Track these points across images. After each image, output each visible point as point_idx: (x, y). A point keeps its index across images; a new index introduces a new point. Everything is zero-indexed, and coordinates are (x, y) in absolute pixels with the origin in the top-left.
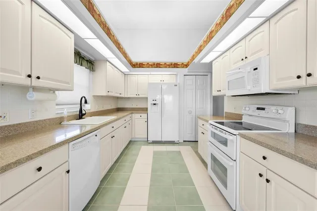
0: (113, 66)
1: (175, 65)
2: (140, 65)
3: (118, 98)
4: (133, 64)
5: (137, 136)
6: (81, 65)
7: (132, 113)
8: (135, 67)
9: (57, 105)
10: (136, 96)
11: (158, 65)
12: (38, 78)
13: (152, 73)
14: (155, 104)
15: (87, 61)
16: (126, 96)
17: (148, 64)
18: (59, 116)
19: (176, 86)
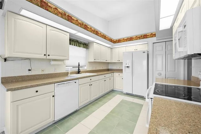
0: (99, 45)
1: (145, 36)
2: (119, 41)
3: (108, 63)
4: (114, 41)
5: (117, 88)
6: (80, 47)
7: (114, 73)
8: (115, 43)
9: (66, 66)
10: (118, 62)
11: (131, 39)
12: (49, 55)
13: (128, 45)
14: (128, 67)
15: (83, 44)
16: (112, 62)
17: (124, 39)
18: (67, 72)
19: (144, 52)
